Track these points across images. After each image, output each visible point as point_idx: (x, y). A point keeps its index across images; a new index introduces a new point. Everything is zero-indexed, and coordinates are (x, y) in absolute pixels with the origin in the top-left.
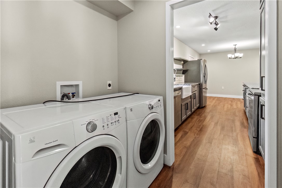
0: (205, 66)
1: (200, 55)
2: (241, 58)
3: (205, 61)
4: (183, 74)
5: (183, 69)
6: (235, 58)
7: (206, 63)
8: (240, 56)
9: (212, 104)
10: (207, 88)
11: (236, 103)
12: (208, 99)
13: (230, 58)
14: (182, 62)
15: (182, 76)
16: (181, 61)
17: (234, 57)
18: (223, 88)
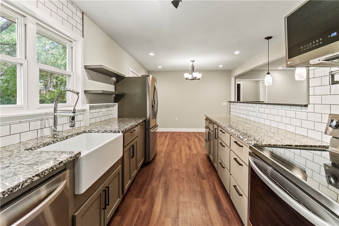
0: (155, 88)
1: (149, 72)
2: (199, 79)
3: (154, 80)
4: (114, 102)
5: (117, 93)
6: (193, 80)
7: (155, 83)
8: (198, 78)
9: (164, 150)
10: (158, 124)
11: (193, 141)
12: (159, 137)
13: (186, 78)
14: (114, 79)
15: (113, 106)
16: (112, 77)
17: (191, 78)
18: (177, 119)
